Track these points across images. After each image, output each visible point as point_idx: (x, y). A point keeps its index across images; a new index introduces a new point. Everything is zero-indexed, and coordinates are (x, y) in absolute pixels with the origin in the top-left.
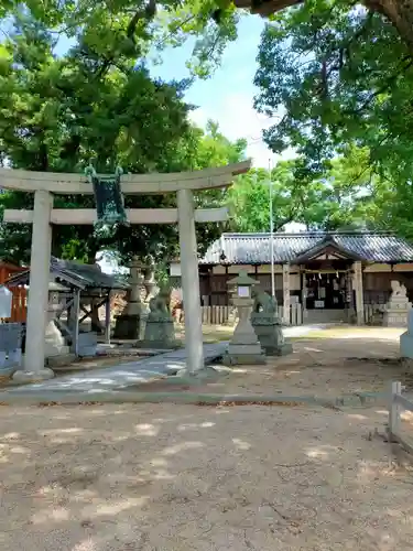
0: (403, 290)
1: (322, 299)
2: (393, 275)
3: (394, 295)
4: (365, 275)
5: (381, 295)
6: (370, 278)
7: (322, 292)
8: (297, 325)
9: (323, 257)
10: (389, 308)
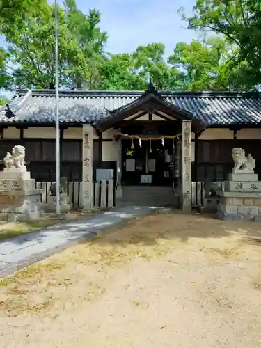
0: (251, 164)
1: (149, 173)
2: (236, 143)
3: (236, 170)
4: (198, 144)
5: (219, 169)
6: (206, 147)
7: (152, 165)
8: (108, 210)
9: (145, 118)
10: (227, 190)
